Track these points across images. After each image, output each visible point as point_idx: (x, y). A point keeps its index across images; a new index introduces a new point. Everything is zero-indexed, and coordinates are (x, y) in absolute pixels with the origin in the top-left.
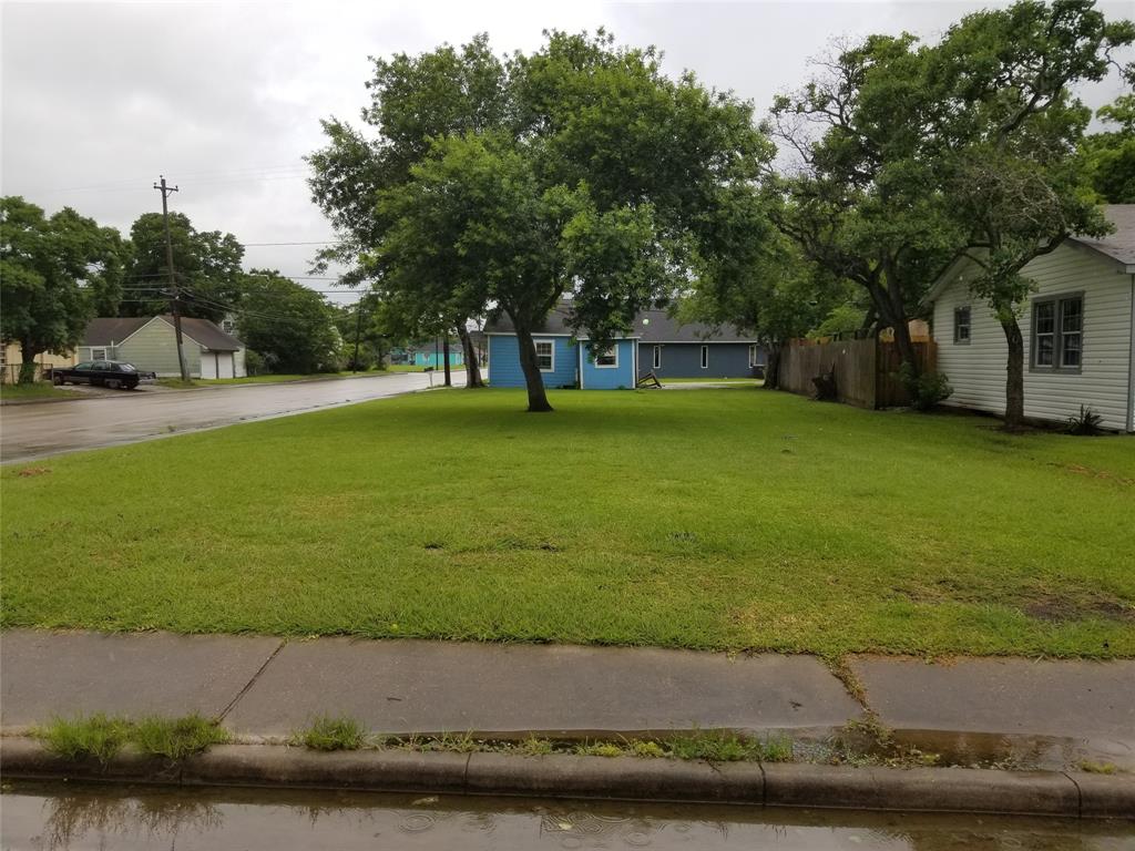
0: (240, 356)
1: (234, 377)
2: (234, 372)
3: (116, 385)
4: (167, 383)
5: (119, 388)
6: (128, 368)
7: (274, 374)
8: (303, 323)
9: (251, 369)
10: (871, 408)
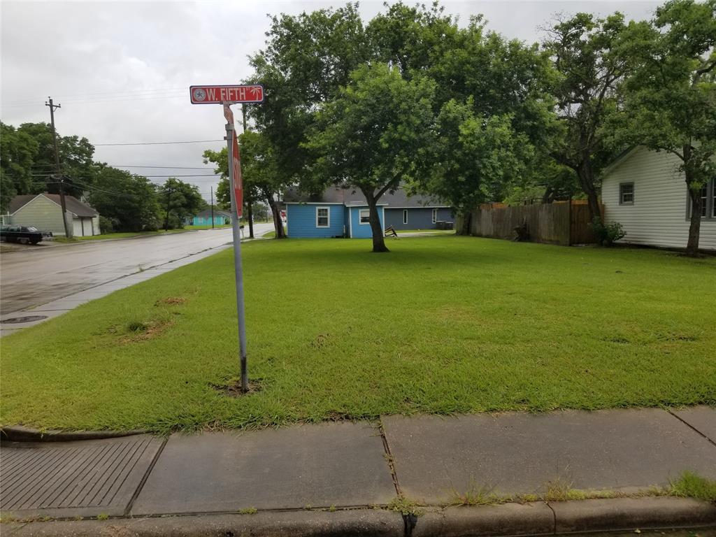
0: (96, 220)
1: (93, 235)
2: (93, 232)
3: (25, 242)
4: (57, 239)
5: (27, 244)
6: (33, 230)
7: (117, 232)
8: (136, 198)
9: (103, 229)
10: (566, 245)
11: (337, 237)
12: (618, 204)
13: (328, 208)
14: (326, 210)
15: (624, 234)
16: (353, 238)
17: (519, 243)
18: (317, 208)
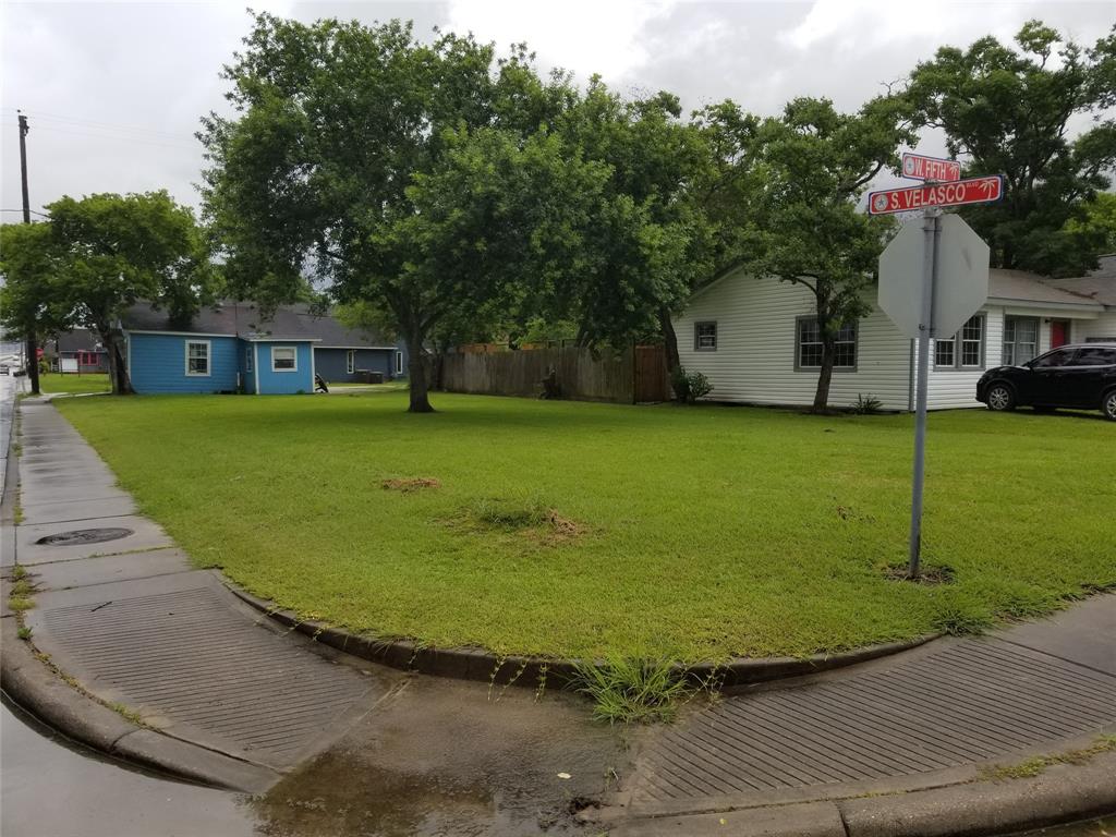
10: (628, 403)
11: (224, 393)
12: (692, 349)
13: (209, 343)
14: (205, 346)
15: (710, 388)
16: (261, 394)
17: (547, 401)
18: (188, 342)
